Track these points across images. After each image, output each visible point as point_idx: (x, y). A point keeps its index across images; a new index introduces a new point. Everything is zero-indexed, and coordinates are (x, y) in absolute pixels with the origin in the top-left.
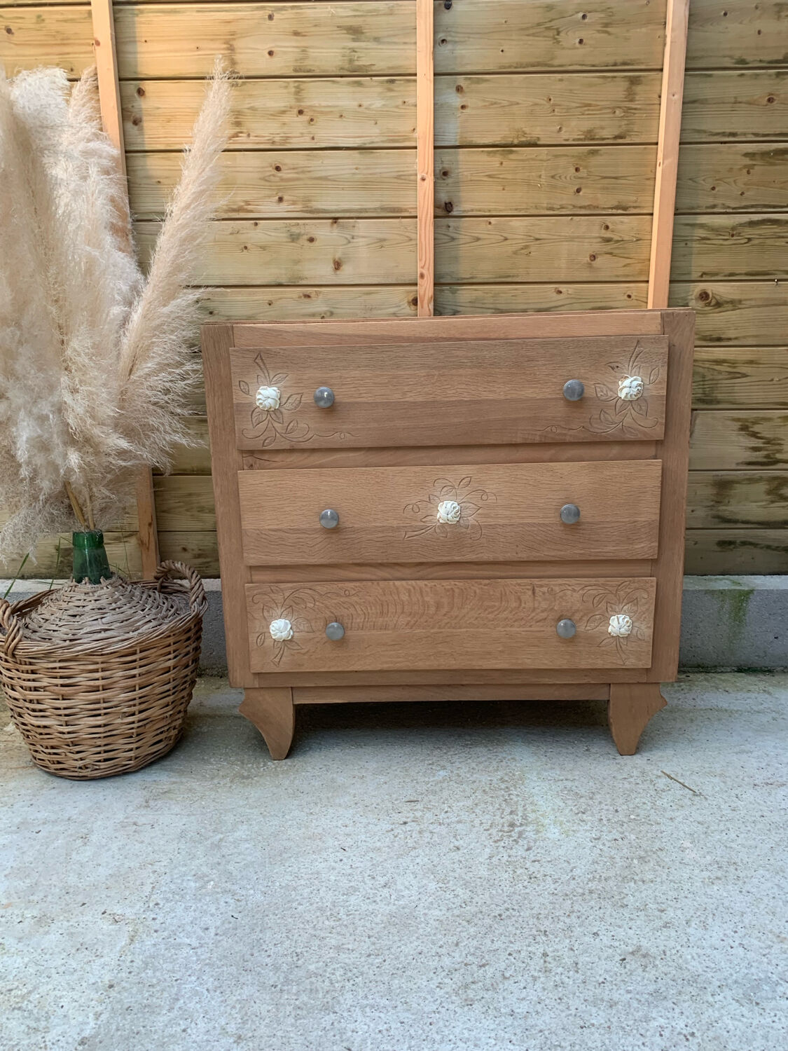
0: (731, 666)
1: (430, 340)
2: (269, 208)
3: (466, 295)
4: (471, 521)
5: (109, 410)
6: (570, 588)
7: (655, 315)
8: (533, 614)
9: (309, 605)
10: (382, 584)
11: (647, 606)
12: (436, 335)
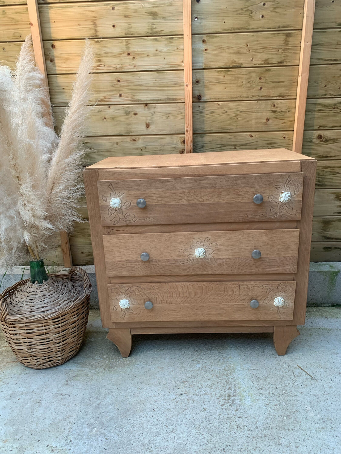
0: (329, 304)
1: (190, 176)
2: (116, 99)
3: (208, 138)
4: (210, 256)
5: (41, 212)
6: (256, 286)
7: (297, 163)
8: (239, 297)
9: (137, 293)
10: (170, 284)
11: (291, 293)
12: (193, 173)
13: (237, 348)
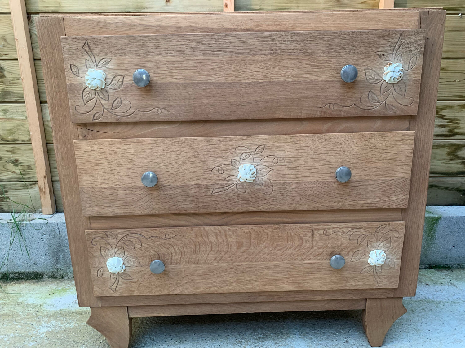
1: (231, 30)
4: (265, 179)
6: (340, 230)
7: (414, 13)
8: (312, 251)
9: (137, 246)
10: (195, 229)
11: (397, 243)
12: (236, 27)
13: (305, 336)
